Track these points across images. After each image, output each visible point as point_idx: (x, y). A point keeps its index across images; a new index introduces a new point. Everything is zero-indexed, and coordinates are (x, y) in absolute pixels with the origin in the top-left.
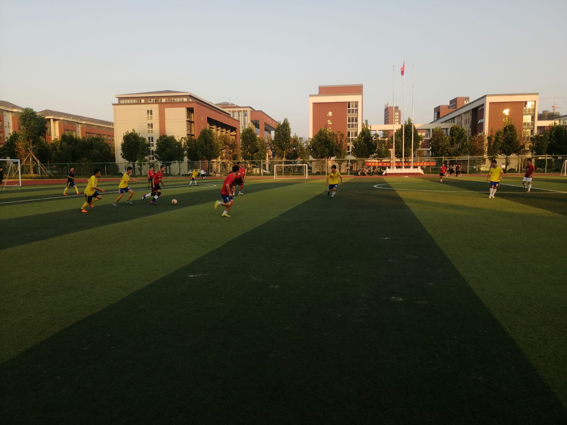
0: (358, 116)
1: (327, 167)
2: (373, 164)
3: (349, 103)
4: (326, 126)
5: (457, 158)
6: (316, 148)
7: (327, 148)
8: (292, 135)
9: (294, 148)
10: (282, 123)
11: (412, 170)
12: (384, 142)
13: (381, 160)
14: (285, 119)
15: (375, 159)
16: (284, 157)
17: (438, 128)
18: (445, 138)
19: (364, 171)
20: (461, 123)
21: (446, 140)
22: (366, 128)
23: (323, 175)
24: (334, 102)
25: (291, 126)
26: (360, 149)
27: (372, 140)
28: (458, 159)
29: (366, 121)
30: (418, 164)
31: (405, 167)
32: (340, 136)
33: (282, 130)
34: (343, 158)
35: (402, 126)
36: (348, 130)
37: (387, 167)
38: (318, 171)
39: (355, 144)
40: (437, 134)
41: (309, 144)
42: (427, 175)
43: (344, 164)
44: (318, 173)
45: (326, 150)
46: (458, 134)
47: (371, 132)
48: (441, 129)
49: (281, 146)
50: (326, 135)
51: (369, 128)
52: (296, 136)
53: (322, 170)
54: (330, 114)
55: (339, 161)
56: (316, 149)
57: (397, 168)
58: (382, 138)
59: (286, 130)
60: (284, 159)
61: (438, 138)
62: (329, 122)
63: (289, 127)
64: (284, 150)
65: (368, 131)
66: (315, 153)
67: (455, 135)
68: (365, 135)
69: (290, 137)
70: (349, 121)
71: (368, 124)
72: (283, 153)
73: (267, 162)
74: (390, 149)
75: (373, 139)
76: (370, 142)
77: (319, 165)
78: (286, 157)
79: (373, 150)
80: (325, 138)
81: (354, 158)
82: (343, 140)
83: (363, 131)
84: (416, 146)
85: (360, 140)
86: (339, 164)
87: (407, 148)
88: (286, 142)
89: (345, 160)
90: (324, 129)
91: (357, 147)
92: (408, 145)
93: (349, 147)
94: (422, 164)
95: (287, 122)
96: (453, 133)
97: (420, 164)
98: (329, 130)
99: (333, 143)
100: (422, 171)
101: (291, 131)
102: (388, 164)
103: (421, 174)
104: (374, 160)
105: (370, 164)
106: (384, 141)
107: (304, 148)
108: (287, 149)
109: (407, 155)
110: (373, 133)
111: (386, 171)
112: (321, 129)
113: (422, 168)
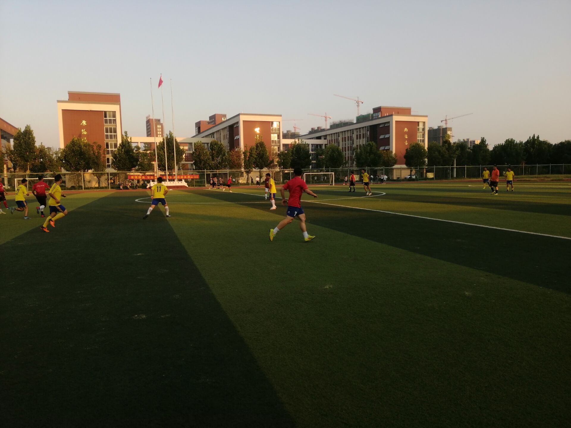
0: (116, 126)
1: (84, 181)
2: (136, 177)
3: (105, 112)
4: (80, 135)
5: (218, 172)
6: (69, 159)
7: (83, 160)
8: (37, 144)
9: (41, 160)
10: (23, 130)
11: (176, 183)
12: (145, 155)
13: (144, 173)
14: (27, 125)
15: (138, 172)
16: (29, 170)
17: (199, 142)
18: (206, 152)
19: (127, 185)
20: (220, 138)
21: (207, 153)
22: (126, 140)
23: (79, 189)
24: (88, 111)
25: (35, 134)
26: (121, 162)
27: (133, 153)
28: (219, 172)
29: (126, 133)
30: (182, 177)
31: (170, 180)
32: (97, 147)
33: (24, 139)
34: (102, 171)
35: (164, 139)
36: (106, 141)
37: (151, 180)
38: (73, 185)
39: (115, 156)
40: (198, 148)
41: (59, 155)
42: (190, 187)
43: (103, 178)
44: (73, 188)
45: (81, 162)
46: (218, 148)
47: (132, 144)
48: (202, 143)
49: (23, 157)
50: (80, 145)
51: (129, 140)
52: (43, 146)
53: (78, 183)
54: (84, 123)
55: (97, 174)
56: (70, 161)
58: (144, 151)
59: (29, 138)
60: (28, 172)
61: (199, 152)
62: (83, 132)
63: (32, 135)
64: (27, 161)
65: (129, 143)
66: (68, 165)
67: (215, 150)
68: (126, 147)
69: (34, 147)
70: (107, 132)
71: (128, 136)
72: (27, 165)
73: (5, 175)
74: (153, 162)
75: (134, 151)
76: (131, 155)
77: (74, 179)
78: (31, 170)
79: (135, 163)
80: (79, 149)
81: (116, 171)
82: (100, 151)
83: (122, 142)
84: (179, 160)
85: (120, 152)
86: (97, 177)
87: (170, 161)
88: (30, 152)
89: (105, 173)
90: (78, 139)
91: (117, 159)
92: (171, 158)
93: (108, 159)
94: (185, 177)
95: (30, 130)
96: (212, 147)
98: (85, 140)
99: (89, 154)
100: (186, 184)
101: (36, 140)
102: (151, 177)
103: (186, 187)
104: (137, 173)
105: (132, 177)
106: (146, 153)
107: (53, 160)
108: (31, 160)
109: (171, 168)
110: (133, 145)
111: (150, 185)
112: (74, 139)
113: (186, 181)
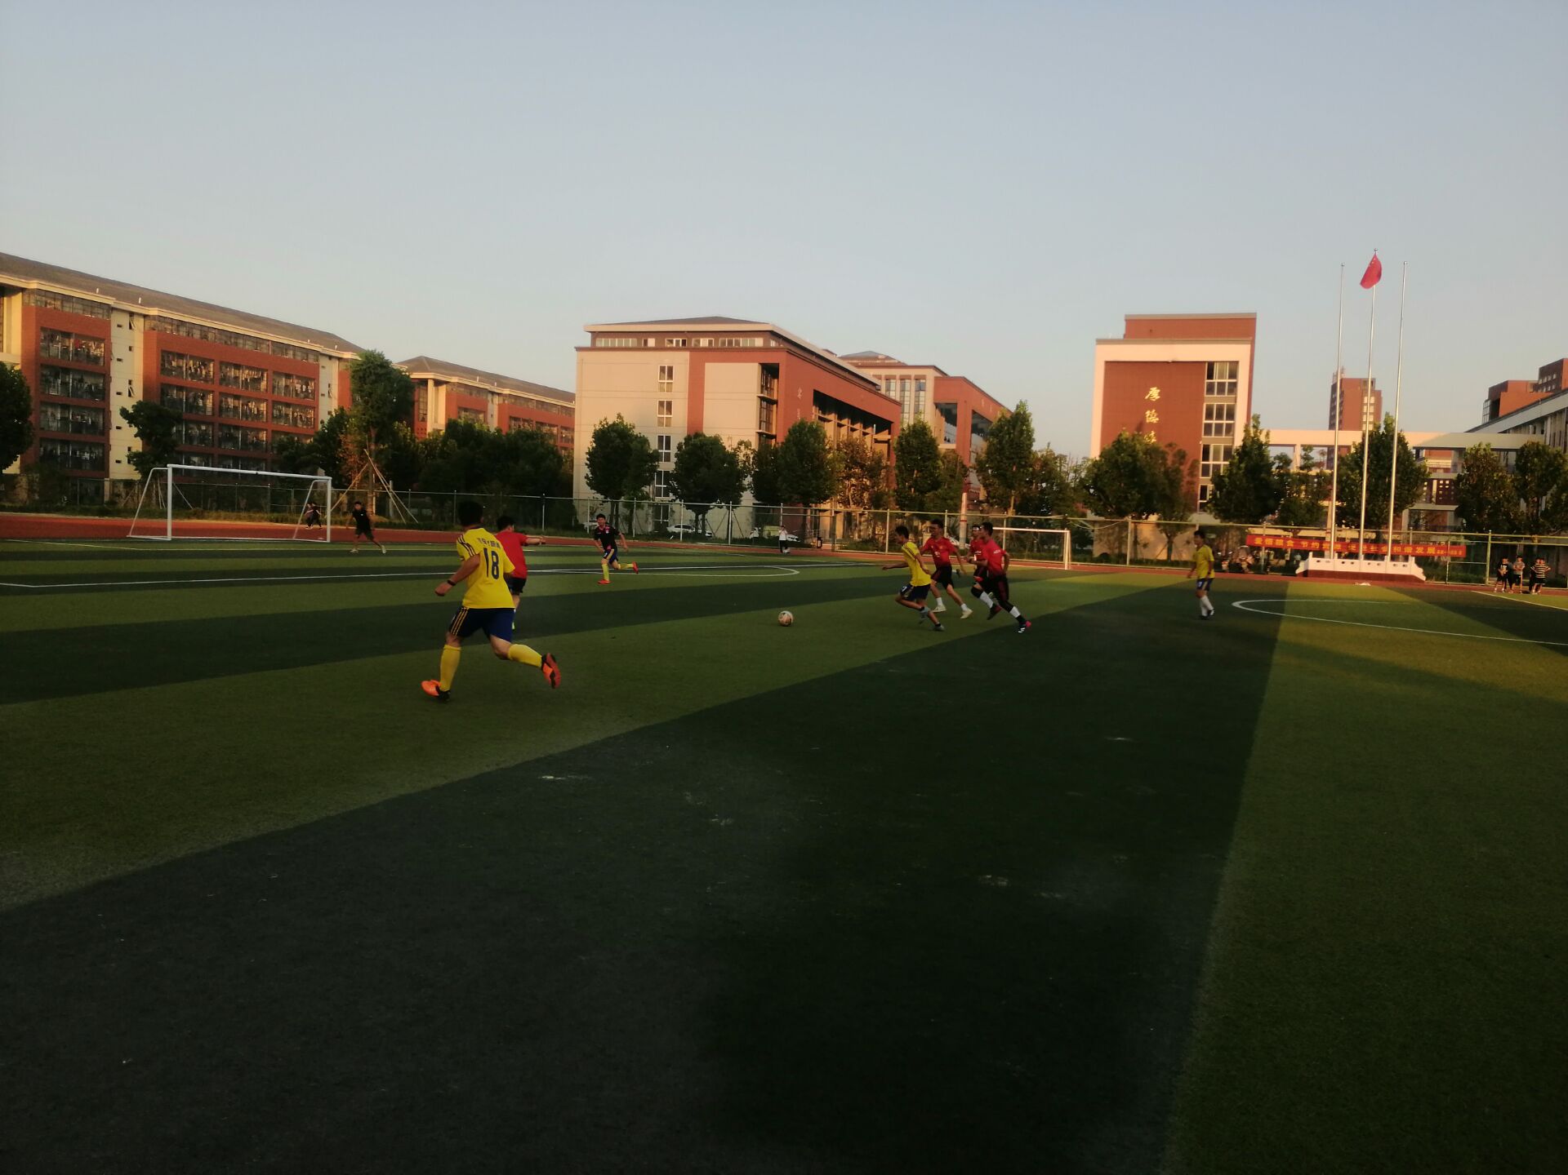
0: (1236, 402)
1: (1136, 542)
3: (1211, 365)
4: (1141, 426)
5: (1536, 540)
6: (1105, 486)
7: (1136, 489)
8: (1038, 446)
9: (1044, 485)
10: (1013, 409)
11: (1386, 567)
12: (1304, 479)
13: (1295, 532)
14: (1021, 402)
15: (1277, 528)
16: (1012, 508)
17: (1483, 446)
18: (1501, 477)
19: (1241, 560)
20: (1563, 435)
21: (1503, 482)
22: (1253, 438)
23: (1118, 563)
24: (1167, 362)
25: (1035, 424)
26: (1234, 497)
27: (1269, 473)
28: (1539, 541)
29: (1257, 418)
30: (1409, 550)
31: (1368, 556)
32: (1175, 455)
33: (1010, 434)
34: (1181, 519)
35: (1364, 435)
36: (1205, 440)
37: (1311, 554)
38: (1108, 552)
39: (1218, 481)
40: (1475, 463)
41: (1083, 475)
42: (1433, 582)
43: (1180, 539)
44: (1105, 558)
45: (1132, 495)
46: (1544, 467)
47: (1269, 448)
48: (1493, 450)
49: (1004, 476)
50: (1134, 451)
51: (1263, 439)
52: (1051, 451)
53: (1120, 547)
54: (1154, 393)
55: (1167, 527)
56: (1105, 489)
57: (1339, 557)
58: (1302, 468)
59: (1021, 432)
60: (1011, 513)
61: (1479, 476)
62: (1149, 417)
63: (1028, 426)
64: (1011, 487)
65: (1261, 445)
66: (1100, 500)
67: (1532, 472)
68: (1250, 458)
69: (1030, 453)
70: (1209, 416)
71: (1260, 427)
72: (1009, 497)
73: (963, 518)
74: (1324, 500)
75: (1274, 469)
76: (1263, 479)
77: (1109, 535)
78: (1018, 509)
79: (1271, 502)
80: (1131, 461)
81: (1217, 522)
82: (1182, 467)
83: (1244, 446)
84: (1407, 498)
85: (1235, 471)
86: (1167, 536)
87: (1378, 501)
88: (1020, 466)
89: (1187, 525)
90: (1134, 436)
91: (1224, 490)
92: (1378, 491)
93: (1204, 489)
94: (1420, 550)
95: (1025, 412)
96: (1526, 463)
97: (1414, 549)
98: (1152, 438)
99: (1154, 475)
100: (1421, 570)
101: (1035, 436)
102: (1313, 544)
103: (1422, 581)
104: (1274, 530)
105: (1258, 541)
106: (1306, 476)
107: (1068, 484)
108: (1019, 484)
109: (1376, 521)
110: (1273, 452)
112: (1121, 435)
113: (1421, 561)
